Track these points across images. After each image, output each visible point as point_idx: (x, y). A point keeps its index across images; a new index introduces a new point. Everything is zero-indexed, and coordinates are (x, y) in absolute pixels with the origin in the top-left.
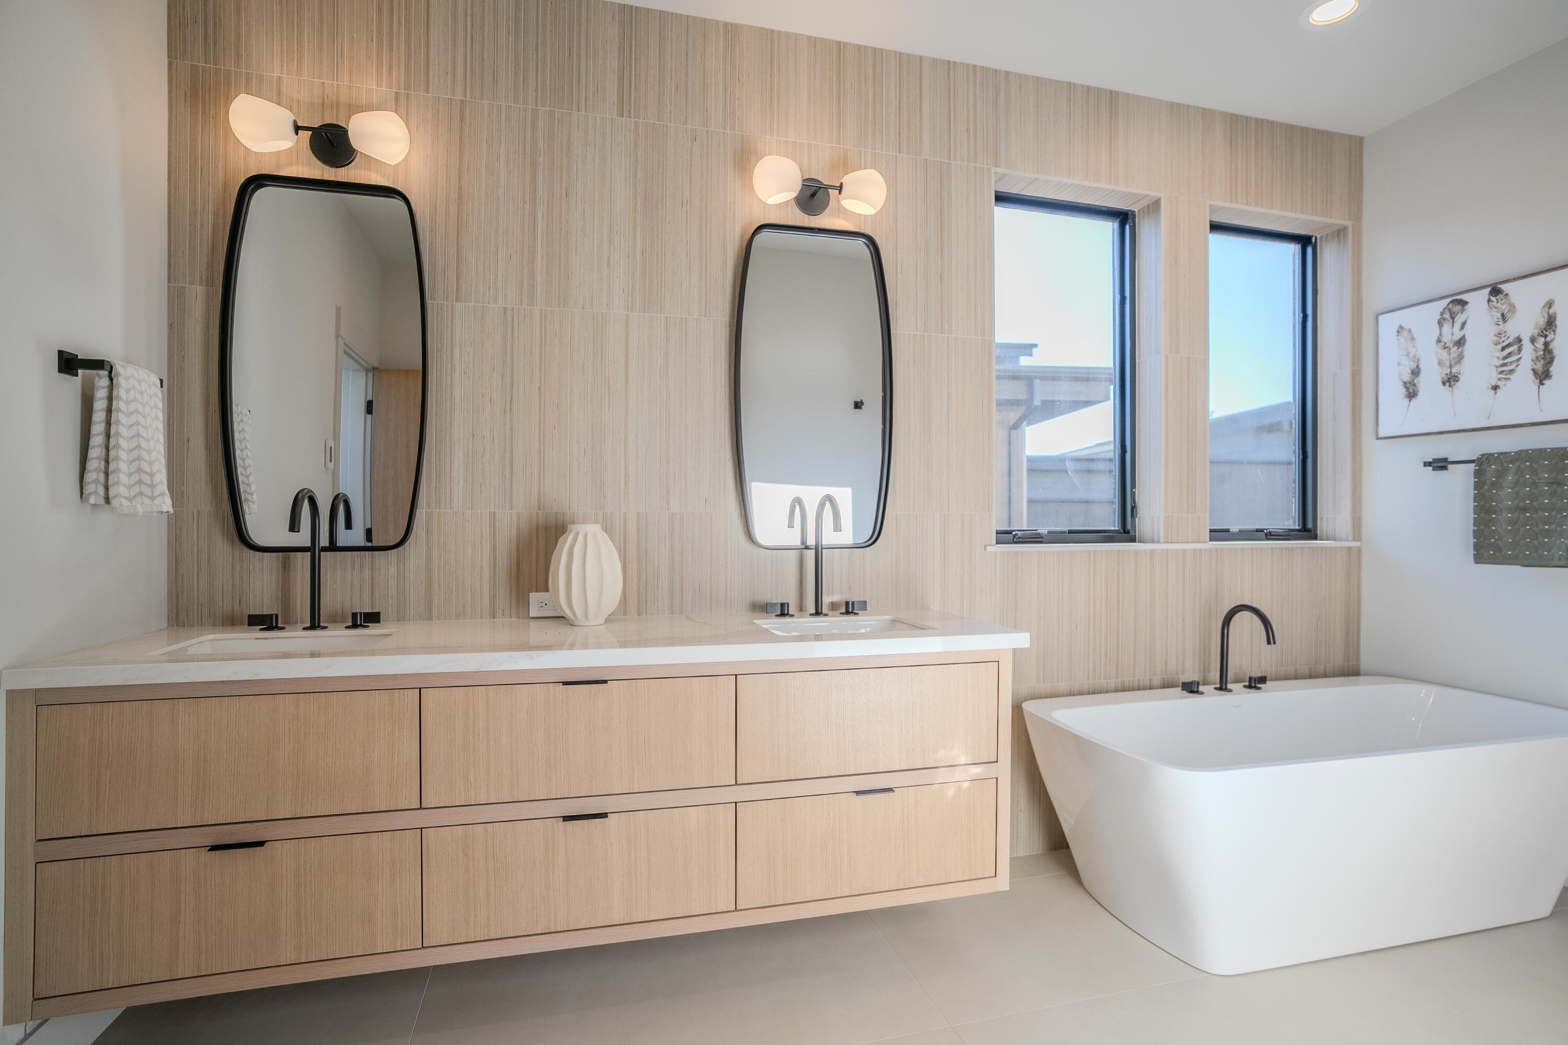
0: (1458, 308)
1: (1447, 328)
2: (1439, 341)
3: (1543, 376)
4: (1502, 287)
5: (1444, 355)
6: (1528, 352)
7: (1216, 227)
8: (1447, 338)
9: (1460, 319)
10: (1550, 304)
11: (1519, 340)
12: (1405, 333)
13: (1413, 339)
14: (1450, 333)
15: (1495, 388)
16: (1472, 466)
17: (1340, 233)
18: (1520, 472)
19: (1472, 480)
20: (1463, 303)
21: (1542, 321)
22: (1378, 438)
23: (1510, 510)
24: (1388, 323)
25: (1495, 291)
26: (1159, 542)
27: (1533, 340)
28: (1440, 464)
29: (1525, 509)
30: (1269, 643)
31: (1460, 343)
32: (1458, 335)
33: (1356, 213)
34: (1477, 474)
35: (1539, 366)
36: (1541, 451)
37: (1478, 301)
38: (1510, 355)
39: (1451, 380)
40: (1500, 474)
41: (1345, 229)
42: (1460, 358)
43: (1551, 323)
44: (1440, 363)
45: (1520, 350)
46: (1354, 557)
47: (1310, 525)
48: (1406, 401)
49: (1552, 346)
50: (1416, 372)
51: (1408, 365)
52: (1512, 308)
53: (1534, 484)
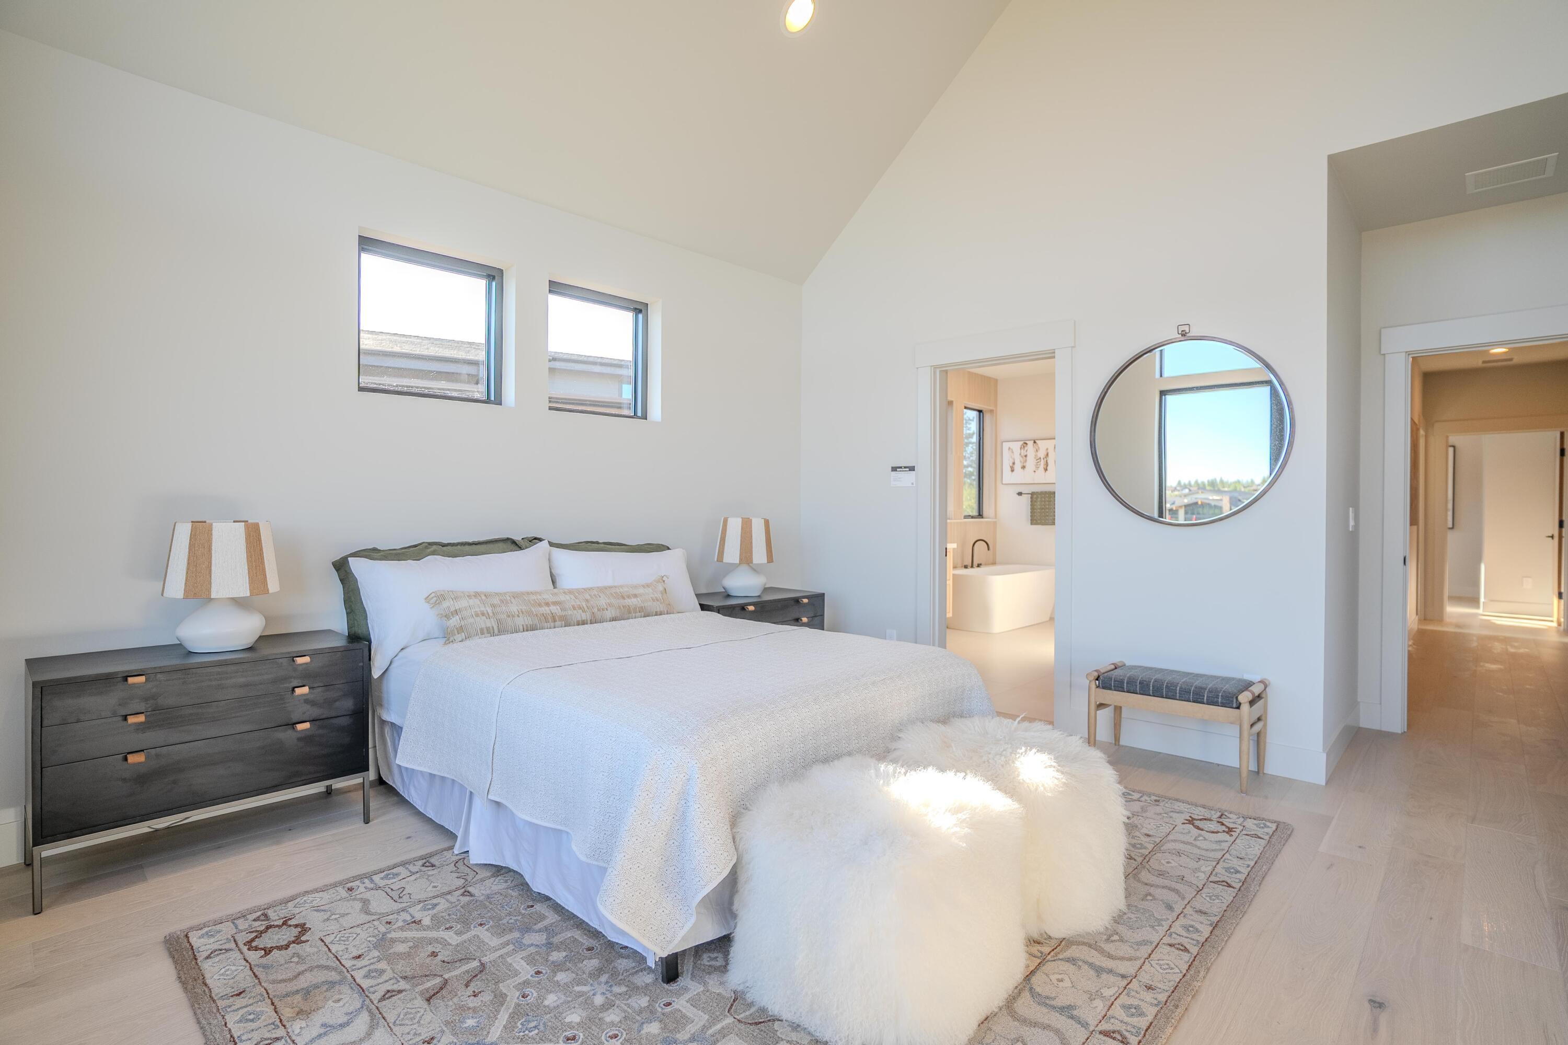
0: (1025, 445)
1: (1022, 450)
2: (1020, 454)
3: (1046, 470)
4: (1036, 441)
5: (1021, 458)
6: (1043, 462)
7: (966, 408)
8: (1022, 454)
9: (1026, 448)
10: (1047, 449)
11: (1040, 458)
12: (1011, 450)
13: (1013, 452)
14: (1023, 453)
15: (1035, 472)
16: (1030, 495)
17: (991, 411)
18: (1041, 498)
19: (1030, 500)
20: (1026, 444)
21: (1046, 454)
22: (1002, 484)
23: (1039, 509)
24: (1006, 446)
25: (1035, 442)
26: (952, 519)
27: (1044, 459)
28: (1020, 494)
29: (1043, 509)
30: (988, 550)
31: (1026, 456)
32: (1025, 454)
33: (996, 406)
34: (1031, 498)
35: (1045, 467)
36: (1046, 492)
37: (1030, 443)
38: (1038, 462)
39: (1023, 467)
40: (1037, 498)
41: (993, 410)
42: (1026, 461)
43: (1047, 455)
44: (1021, 462)
45: (1040, 461)
46: (995, 523)
47: (981, 514)
48: (1011, 472)
49: (1048, 462)
50: (1014, 463)
51: (1011, 462)
52: (1039, 448)
53: (1045, 502)
